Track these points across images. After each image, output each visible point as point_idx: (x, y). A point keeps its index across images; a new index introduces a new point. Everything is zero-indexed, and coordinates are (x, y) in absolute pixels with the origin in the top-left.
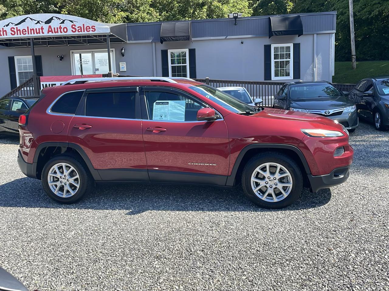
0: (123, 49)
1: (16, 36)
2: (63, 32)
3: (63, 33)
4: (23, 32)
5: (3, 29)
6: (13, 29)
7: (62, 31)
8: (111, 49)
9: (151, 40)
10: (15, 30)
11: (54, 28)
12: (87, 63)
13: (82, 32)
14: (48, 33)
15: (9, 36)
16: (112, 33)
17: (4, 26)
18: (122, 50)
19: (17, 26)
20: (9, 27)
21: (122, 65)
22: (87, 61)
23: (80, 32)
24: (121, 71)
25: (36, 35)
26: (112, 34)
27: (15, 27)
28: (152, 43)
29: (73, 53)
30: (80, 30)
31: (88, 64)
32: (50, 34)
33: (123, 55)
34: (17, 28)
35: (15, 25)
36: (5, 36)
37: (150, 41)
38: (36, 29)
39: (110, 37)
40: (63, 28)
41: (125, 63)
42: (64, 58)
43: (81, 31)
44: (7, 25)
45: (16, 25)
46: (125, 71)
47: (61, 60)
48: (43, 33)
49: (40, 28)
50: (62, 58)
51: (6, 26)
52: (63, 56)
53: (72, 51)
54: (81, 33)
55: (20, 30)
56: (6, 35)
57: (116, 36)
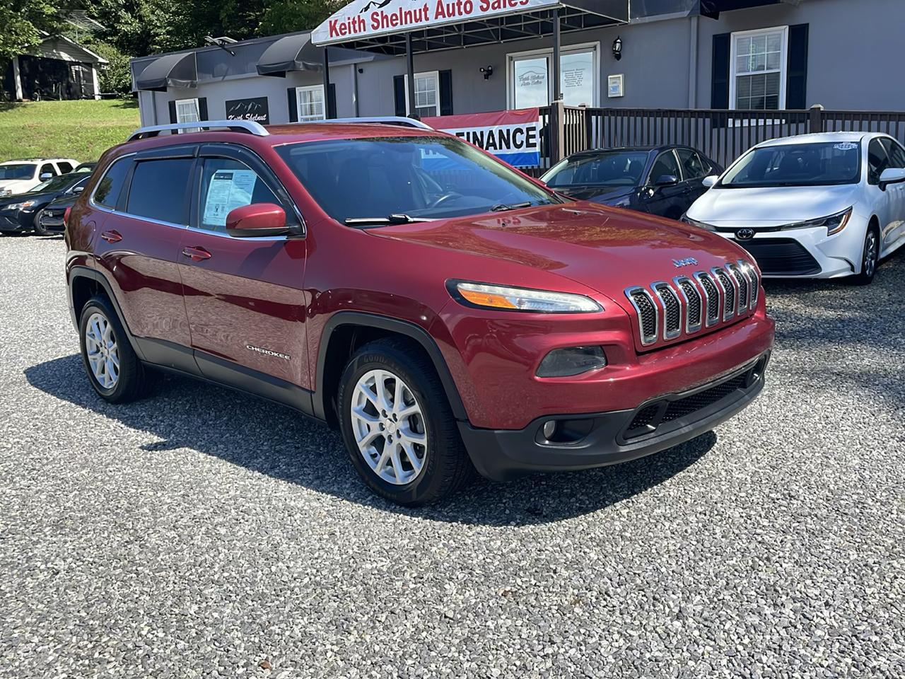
0: (619, 41)
1: (380, 30)
2: (464, 12)
3: (465, 16)
4: (392, 20)
5: (359, 16)
6: (375, 16)
7: (462, 10)
8: (561, 47)
9: (688, 12)
10: (379, 18)
11: (448, 5)
12: (540, 80)
13: (500, 8)
14: (436, 18)
15: (370, 32)
16: (565, 3)
17: (361, 12)
18: (615, 42)
19: (382, 9)
20: (370, 11)
21: (614, 83)
22: (540, 76)
23: (496, 8)
24: (609, 96)
25: (414, 24)
26: (564, 6)
27: (379, 11)
28: (689, 17)
29: (511, 58)
30: (496, 5)
31: (541, 82)
32: (441, 19)
33: (618, 57)
34: (382, 12)
35: (379, 7)
36: (363, 33)
37: (686, 13)
38: (415, 11)
39: (561, 17)
40: (463, 4)
41: (621, 76)
42: (494, 73)
43: (499, 6)
44: (366, 9)
45: (381, 6)
46: (620, 97)
47: (486, 77)
48: (427, 19)
49: (422, 8)
50: (488, 74)
51: (365, 11)
52: (490, 68)
53: (510, 55)
54: (498, 11)
55: (386, 17)
56: (365, 30)
57: (581, 11)
